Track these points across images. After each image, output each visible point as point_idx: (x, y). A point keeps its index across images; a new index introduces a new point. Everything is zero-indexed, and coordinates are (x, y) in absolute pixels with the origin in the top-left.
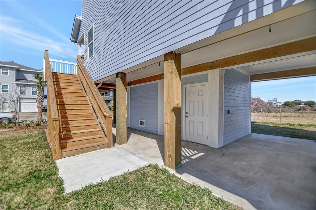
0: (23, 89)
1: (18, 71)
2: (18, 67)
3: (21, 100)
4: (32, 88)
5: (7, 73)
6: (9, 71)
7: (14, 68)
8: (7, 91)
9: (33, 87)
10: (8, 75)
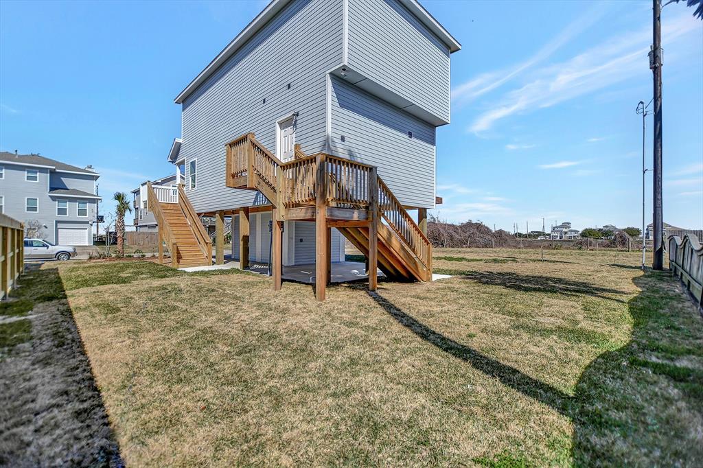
0: (62, 206)
1: (52, 172)
2: (54, 167)
3: (60, 225)
4: (77, 203)
5: (35, 178)
6: (38, 173)
7: (47, 169)
8: (35, 209)
9: (79, 203)
10: (38, 181)
